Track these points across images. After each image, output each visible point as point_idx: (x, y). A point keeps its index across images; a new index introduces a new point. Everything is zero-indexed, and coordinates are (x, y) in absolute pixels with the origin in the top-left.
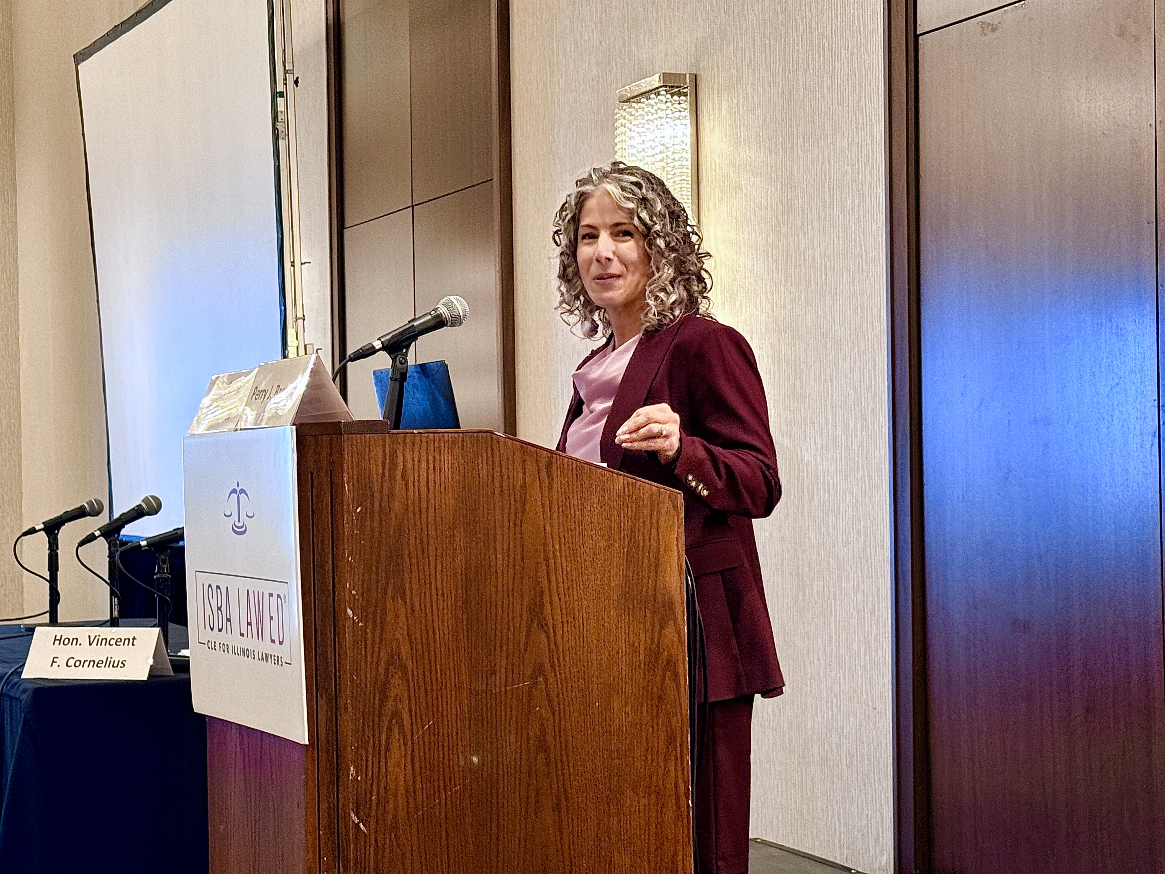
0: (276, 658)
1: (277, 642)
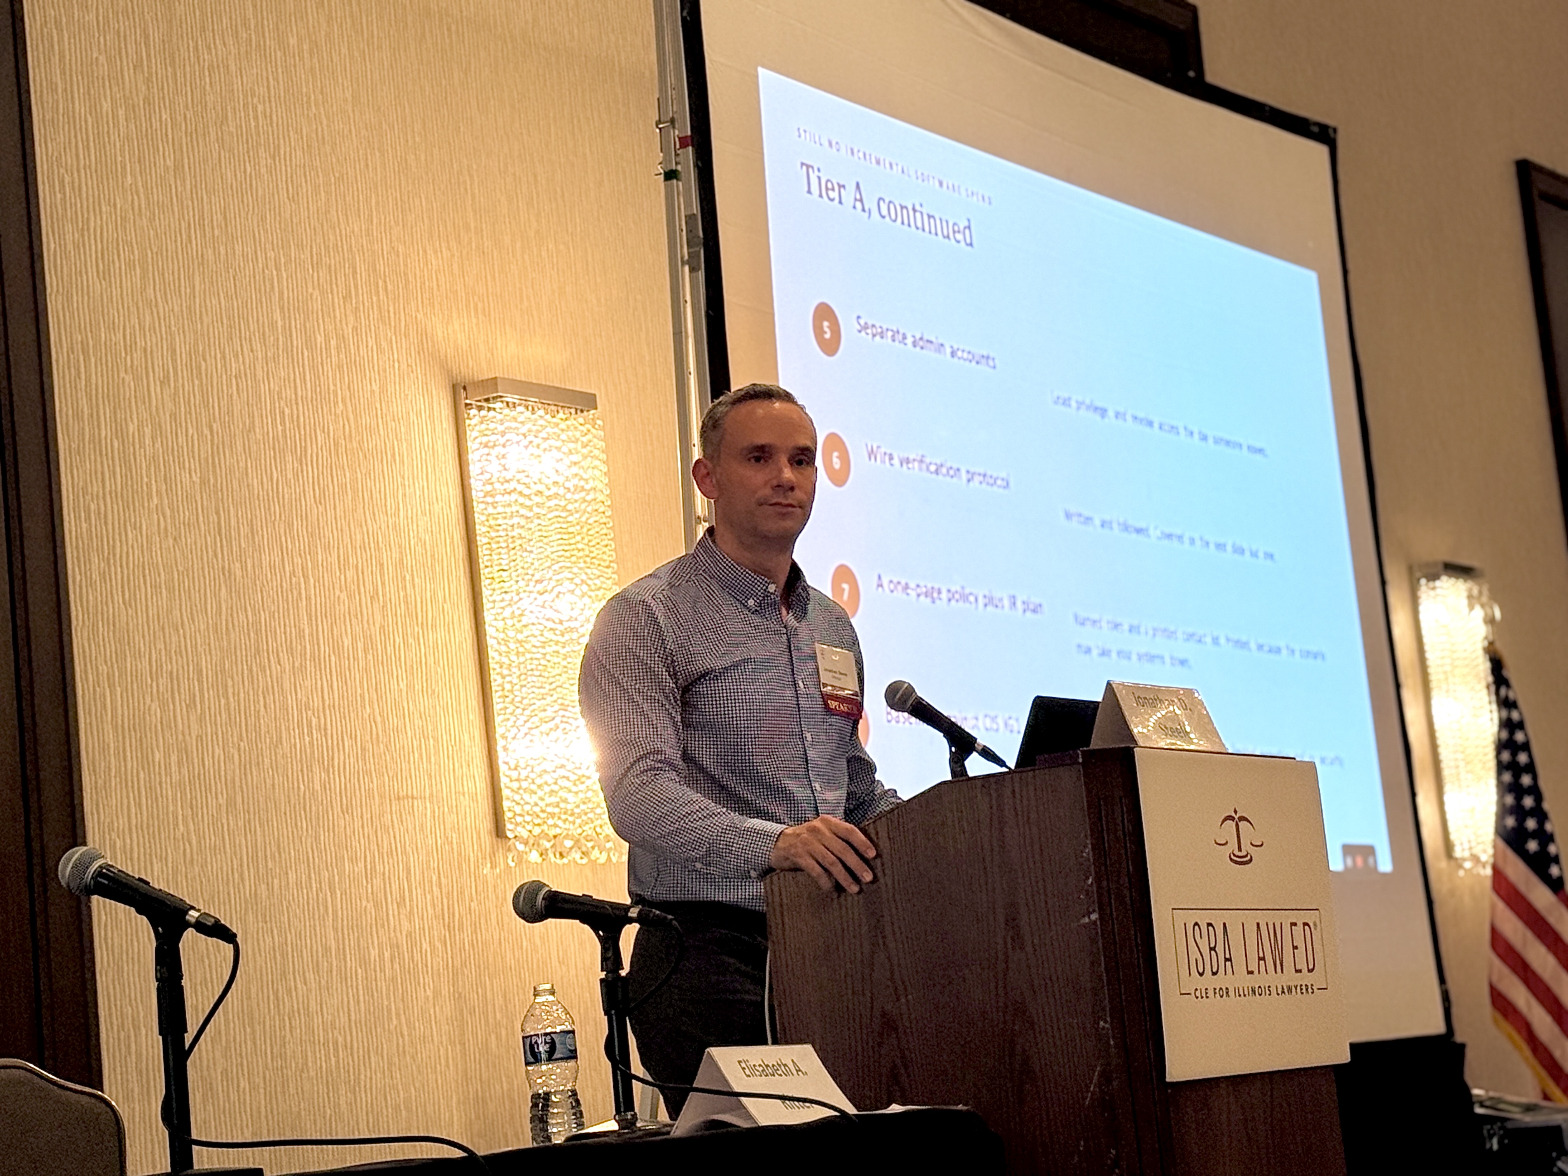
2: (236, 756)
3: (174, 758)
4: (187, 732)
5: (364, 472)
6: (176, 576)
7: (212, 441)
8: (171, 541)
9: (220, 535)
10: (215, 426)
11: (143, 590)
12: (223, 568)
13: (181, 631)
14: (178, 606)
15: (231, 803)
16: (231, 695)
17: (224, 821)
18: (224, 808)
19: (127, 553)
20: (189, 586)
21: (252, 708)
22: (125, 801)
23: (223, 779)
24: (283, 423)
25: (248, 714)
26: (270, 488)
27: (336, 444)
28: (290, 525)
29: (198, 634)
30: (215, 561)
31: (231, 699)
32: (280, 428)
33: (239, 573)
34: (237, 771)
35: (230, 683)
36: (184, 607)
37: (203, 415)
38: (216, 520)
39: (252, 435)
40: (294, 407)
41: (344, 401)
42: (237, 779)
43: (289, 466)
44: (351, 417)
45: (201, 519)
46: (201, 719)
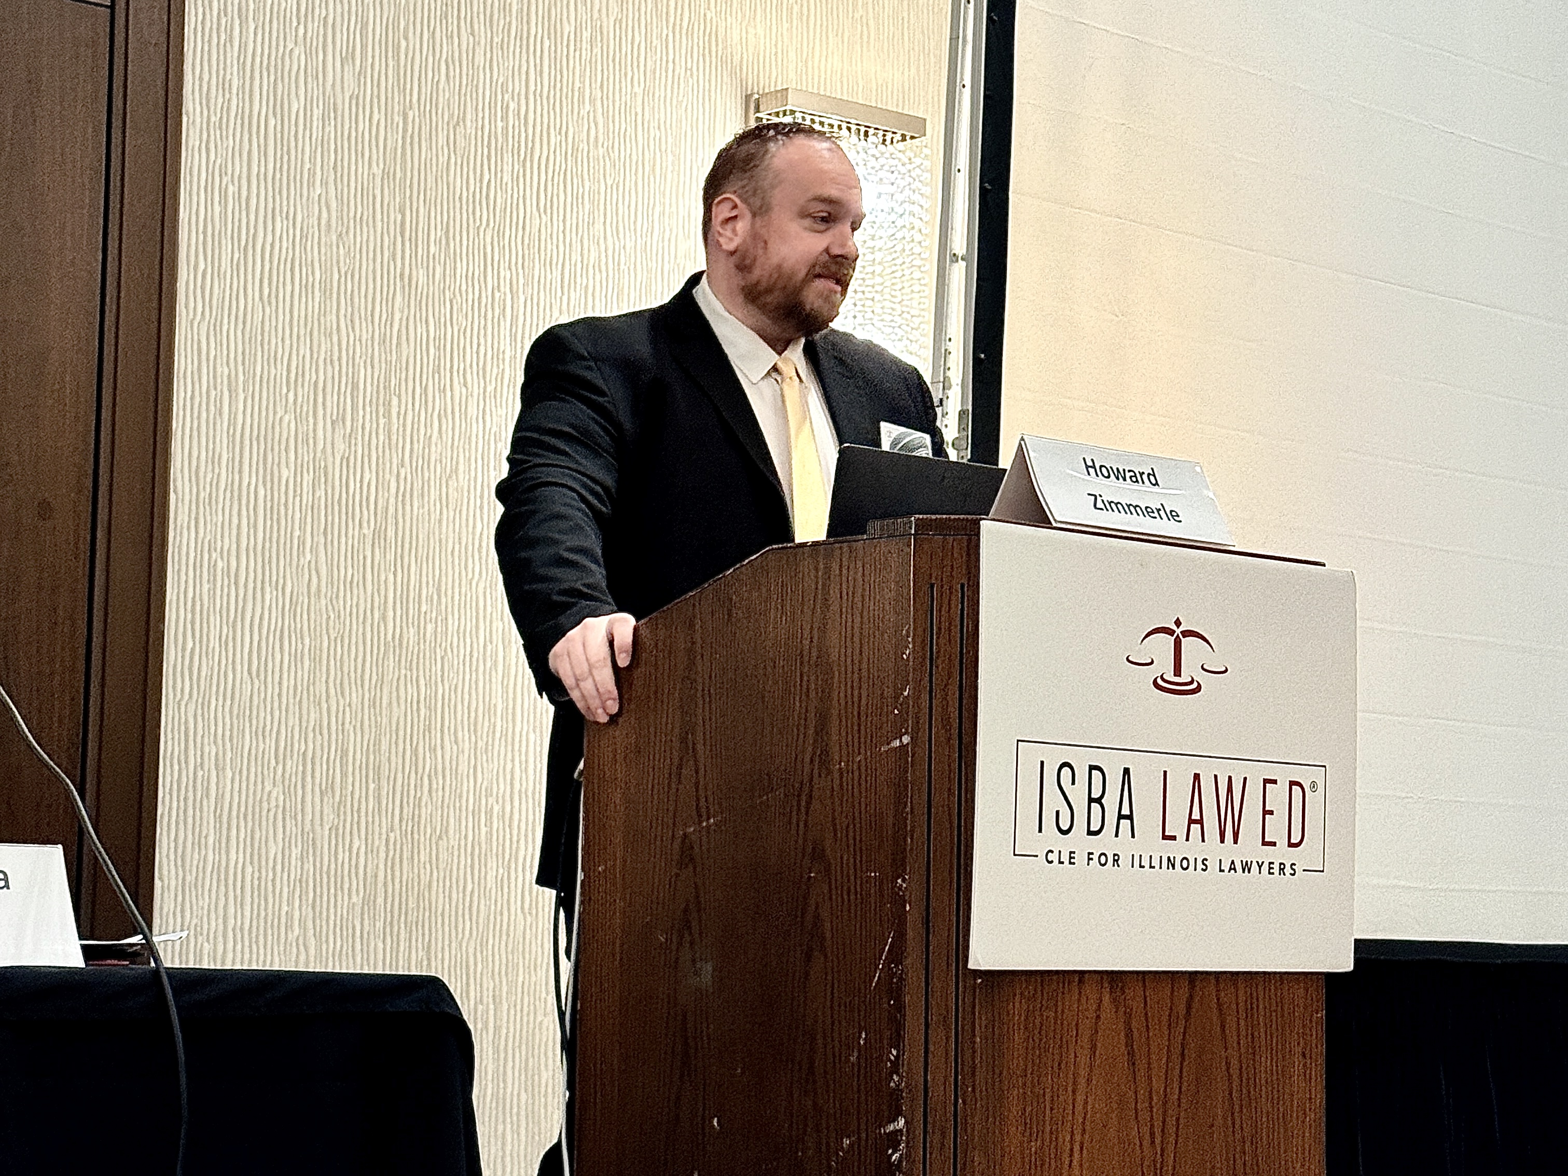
0: (1276, 867)
1: (1282, 842)
2: (393, 485)
3: (308, 478)
4: (329, 450)
5: (609, 183)
6: (336, 276)
7: (405, 130)
8: (334, 238)
9: (403, 236)
10: (411, 114)
11: (289, 288)
12: (402, 275)
13: (335, 339)
14: (334, 311)
15: (379, 534)
16: (394, 415)
17: (369, 554)
18: (369, 541)
19: (272, 245)
20: (352, 291)
21: (422, 432)
22: (235, 521)
23: (372, 507)
24: (505, 118)
25: (415, 438)
26: (478, 190)
27: (575, 149)
28: (500, 234)
29: (358, 343)
30: (392, 263)
31: (395, 420)
32: (500, 124)
33: (422, 279)
34: (392, 500)
35: (395, 401)
36: (342, 312)
37: (396, 100)
38: (399, 217)
39: (460, 130)
40: (523, 102)
41: (592, 101)
42: (391, 510)
43: (507, 168)
44: (600, 121)
45: (379, 216)
46: (349, 438)
